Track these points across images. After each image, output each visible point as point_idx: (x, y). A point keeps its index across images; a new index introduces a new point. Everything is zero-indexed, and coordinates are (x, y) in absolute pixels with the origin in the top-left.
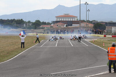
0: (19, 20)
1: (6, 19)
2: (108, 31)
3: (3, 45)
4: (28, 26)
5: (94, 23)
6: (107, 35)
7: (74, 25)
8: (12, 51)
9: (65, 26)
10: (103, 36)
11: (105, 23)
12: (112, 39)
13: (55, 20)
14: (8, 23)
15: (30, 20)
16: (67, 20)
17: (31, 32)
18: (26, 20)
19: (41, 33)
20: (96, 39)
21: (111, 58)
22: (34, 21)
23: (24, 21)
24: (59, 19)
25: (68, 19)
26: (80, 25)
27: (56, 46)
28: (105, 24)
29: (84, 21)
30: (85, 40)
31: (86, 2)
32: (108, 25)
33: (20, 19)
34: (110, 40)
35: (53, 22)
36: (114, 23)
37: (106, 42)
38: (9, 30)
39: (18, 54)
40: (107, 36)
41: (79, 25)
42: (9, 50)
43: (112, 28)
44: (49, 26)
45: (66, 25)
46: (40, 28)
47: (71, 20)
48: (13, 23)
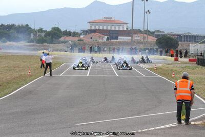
0: (22, 25)
4: (37, 38)
5: (157, 36)
7: (121, 39)
8: (9, 82)
9: (105, 39)
10: (173, 59)
11: (178, 35)
12: (188, 65)
13: (87, 27)
14: (2, 30)
15: (42, 27)
16: (110, 29)
17: (43, 48)
18: (35, 26)
19: (61, 50)
20: (161, 65)
22: (49, 29)
23: (31, 28)
24: (95, 27)
25: (111, 26)
26: (132, 38)
27: (88, 75)
28: (177, 38)
29: (139, 31)
30: (141, 65)
32: (183, 40)
33: (24, 24)
34: (185, 67)
35: (84, 31)
36: (195, 36)
37: (177, 69)
38: (4, 44)
39: (19, 87)
41: (130, 38)
42: (4, 80)
43: (189, 46)
44: (76, 39)
45: (106, 37)
46: (59, 43)
47: (117, 28)
48: (11, 31)
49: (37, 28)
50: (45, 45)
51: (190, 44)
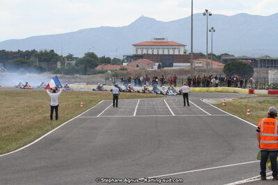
0: (46, 51)
1: (15, 50)
2: (259, 80)
3: (7, 113)
4: (67, 68)
5: (225, 61)
6: (256, 88)
7: (177, 66)
8: (29, 127)
9: (156, 67)
10: (247, 90)
11: (252, 60)
12: (268, 98)
13: (132, 52)
14: (20, 59)
15: (71, 53)
16: (162, 53)
17: (73, 80)
18: (62, 52)
20: (231, 99)
21: (265, 144)
22: (80, 55)
23: (57, 55)
24: (142, 51)
25: (163, 49)
26: (192, 65)
27: (134, 115)
28: (251, 63)
29: (200, 56)
30: (205, 101)
31: (207, 11)
32: (259, 65)
33: (48, 50)
34: (264, 102)
35: (128, 57)
36: (272, 60)
37: (253, 105)
39: (43, 134)
40: (256, 91)
41: (189, 64)
42: (22, 124)
43: (268, 73)
44: (117, 67)
45: (157, 64)
46: (95, 73)
47: (171, 52)
48: (32, 59)
49: (65, 55)
50: (77, 77)
51: (269, 71)
